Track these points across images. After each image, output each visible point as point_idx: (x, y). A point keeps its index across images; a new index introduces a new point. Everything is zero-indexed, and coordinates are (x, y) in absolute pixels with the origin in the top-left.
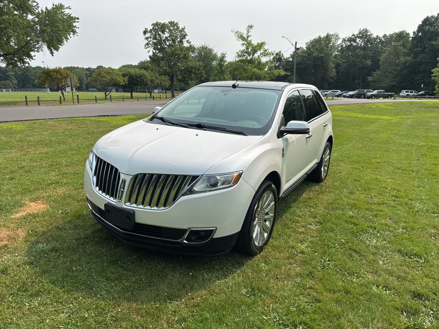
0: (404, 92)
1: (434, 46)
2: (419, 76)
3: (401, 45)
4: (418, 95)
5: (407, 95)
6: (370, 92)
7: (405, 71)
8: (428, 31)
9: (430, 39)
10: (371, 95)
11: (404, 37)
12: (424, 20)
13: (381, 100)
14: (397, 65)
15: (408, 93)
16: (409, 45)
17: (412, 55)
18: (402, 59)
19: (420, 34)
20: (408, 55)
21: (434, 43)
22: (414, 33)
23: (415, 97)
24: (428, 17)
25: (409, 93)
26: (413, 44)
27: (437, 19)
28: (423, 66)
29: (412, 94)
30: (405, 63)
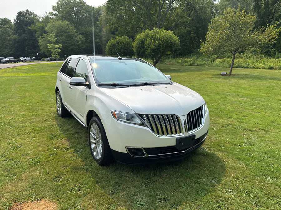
0: (23, 58)
1: (30, 30)
2: (26, 48)
3: (8, 28)
4: (32, 60)
5: (25, 60)
6: (3, 59)
7: (16, 45)
8: (23, 20)
9: (26, 25)
10: (6, 61)
11: (8, 22)
13: (13, 64)
14: (9, 41)
15: (25, 59)
16: (13, 28)
17: (18, 35)
18: (13, 37)
19: (19, 21)
20: (14, 34)
21: (30, 28)
22: (15, 20)
23: (30, 61)
25: (26, 59)
26: (16, 28)
27: (26, 13)
28: (27, 42)
29: (28, 59)
30: (15, 40)
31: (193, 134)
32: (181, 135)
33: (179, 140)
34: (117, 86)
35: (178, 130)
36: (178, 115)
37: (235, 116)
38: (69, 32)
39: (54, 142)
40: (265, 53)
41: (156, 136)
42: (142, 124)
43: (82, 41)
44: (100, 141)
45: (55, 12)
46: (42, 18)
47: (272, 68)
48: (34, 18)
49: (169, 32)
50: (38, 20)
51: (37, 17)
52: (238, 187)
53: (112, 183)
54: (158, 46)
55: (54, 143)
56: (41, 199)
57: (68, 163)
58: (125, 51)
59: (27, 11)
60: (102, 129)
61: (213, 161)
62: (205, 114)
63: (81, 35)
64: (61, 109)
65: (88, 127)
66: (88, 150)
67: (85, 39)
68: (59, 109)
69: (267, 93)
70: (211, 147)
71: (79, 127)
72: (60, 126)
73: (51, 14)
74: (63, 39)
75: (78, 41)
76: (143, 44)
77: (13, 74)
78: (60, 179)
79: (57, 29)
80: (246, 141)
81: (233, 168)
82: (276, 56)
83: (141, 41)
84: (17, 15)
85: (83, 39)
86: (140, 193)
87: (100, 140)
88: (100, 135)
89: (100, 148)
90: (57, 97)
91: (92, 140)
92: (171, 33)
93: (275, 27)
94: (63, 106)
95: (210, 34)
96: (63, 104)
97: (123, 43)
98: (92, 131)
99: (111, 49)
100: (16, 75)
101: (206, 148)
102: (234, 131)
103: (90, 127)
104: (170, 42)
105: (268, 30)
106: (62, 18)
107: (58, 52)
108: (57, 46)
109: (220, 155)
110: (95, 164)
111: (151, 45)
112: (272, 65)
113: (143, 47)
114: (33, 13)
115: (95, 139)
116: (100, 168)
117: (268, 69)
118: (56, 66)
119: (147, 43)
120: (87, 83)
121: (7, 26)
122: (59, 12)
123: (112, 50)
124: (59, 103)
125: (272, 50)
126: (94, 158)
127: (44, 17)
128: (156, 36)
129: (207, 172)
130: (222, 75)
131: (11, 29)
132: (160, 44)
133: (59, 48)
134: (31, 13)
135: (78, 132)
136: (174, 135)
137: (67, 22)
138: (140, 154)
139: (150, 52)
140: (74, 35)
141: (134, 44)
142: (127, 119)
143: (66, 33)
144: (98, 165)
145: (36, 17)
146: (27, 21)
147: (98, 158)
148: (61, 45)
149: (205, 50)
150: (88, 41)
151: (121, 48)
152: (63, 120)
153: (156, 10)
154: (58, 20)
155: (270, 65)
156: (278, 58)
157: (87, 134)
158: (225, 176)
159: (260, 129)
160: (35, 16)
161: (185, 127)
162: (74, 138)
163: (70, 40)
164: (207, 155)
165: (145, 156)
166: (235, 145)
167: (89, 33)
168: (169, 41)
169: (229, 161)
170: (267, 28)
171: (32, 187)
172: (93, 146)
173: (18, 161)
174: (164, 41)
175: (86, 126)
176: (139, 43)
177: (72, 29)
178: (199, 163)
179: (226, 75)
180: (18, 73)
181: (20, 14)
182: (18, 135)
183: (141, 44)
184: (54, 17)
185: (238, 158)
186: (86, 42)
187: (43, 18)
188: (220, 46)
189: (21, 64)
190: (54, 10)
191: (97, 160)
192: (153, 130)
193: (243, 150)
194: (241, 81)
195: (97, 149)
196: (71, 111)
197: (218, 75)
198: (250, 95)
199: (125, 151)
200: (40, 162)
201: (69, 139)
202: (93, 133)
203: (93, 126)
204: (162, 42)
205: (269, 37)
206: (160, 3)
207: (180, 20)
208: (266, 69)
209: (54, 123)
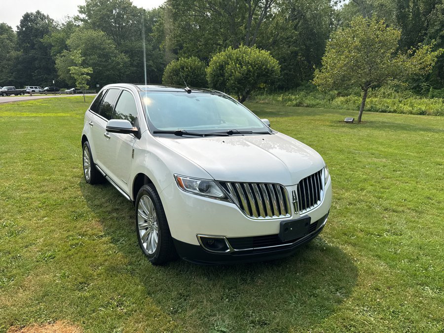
0: (29, 88)
1: (42, 43)
2: (36, 72)
3: (7, 39)
4: (44, 91)
5: (33, 91)
7: (20, 67)
8: (32, 28)
9: (36, 36)
11: (7, 30)
12: (25, 15)
13: (13, 98)
14: (9, 60)
15: (32, 89)
16: (15, 39)
17: (22, 51)
18: (13, 54)
19: (24, 29)
20: (17, 49)
21: (42, 40)
22: (18, 27)
23: (41, 93)
24: (27, 13)
25: (34, 89)
26: (20, 39)
27: (36, 17)
28: (37, 62)
29: (37, 90)
30: (17, 58)
31: (307, 215)
32: (288, 217)
33: (285, 226)
34: (183, 135)
35: (282, 208)
36: (283, 184)
37: (370, 188)
38: (104, 49)
39: (79, 224)
40: (412, 89)
41: (248, 218)
42: (225, 198)
43: (125, 63)
44: (154, 225)
45: (83, 16)
46: (61, 25)
47: (423, 112)
48: (48, 25)
49: (263, 52)
50: (55, 28)
51: (54, 23)
52: (379, 304)
53: (174, 294)
54: (247, 74)
55: (78, 226)
56: (55, 320)
57: (100, 259)
58: (194, 80)
59: (38, 12)
60: (158, 204)
61: (337, 260)
62: (325, 184)
63: (123, 54)
64: (91, 172)
65: (134, 202)
66: (134, 239)
67: (129, 59)
68: (88, 171)
69: (418, 153)
70: (333, 237)
71: (118, 201)
72: (88, 199)
73: (77, 19)
74: (94, 59)
75: (118, 64)
76: (223, 71)
77: (12, 114)
78: (87, 287)
79: (86, 43)
80: (387, 227)
81: (370, 273)
82: (430, 94)
83: (220, 66)
84: (22, 18)
85: (127, 60)
86: (219, 312)
87: (155, 223)
88: (155, 215)
89: (154, 236)
90: (84, 152)
91: (141, 223)
92: (266, 53)
93: (430, 48)
94: (93, 165)
95: (329, 57)
96: (95, 162)
97: (191, 68)
98: (141, 208)
99: (172, 76)
100: (18, 114)
101: (325, 238)
102: (369, 212)
103: (139, 201)
104: (265, 69)
105: (419, 53)
106: (94, 26)
107: (87, 80)
108: (86, 70)
109: (348, 249)
110: (146, 263)
111: (235, 72)
112: (423, 108)
113: (223, 75)
114: (48, 16)
115: (146, 221)
116: (153, 270)
117: (418, 114)
118: (82, 102)
119: (228, 69)
120: (135, 129)
121: (5, 36)
122: (89, 16)
123: (172, 79)
124: (86, 160)
125: (424, 85)
126: (144, 252)
127: (65, 24)
128: (243, 57)
129: (328, 278)
130: (347, 122)
131: (11, 41)
132: (249, 71)
133: (88, 74)
134: (44, 16)
135: (118, 209)
136: (277, 217)
137: (102, 33)
138: (221, 247)
139: (234, 83)
140: (112, 53)
141: (209, 70)
142: (201, 190)
143: (100, 49)
144: (151, 263)
145: (52, 23)
146: (37, 30)
147: (150, 252)
148: (91, 68)
149: (320, 82)
150: (135, 63)
151: (188, 75)
152: (92, 188)
153: (244, 18)
154: (87, 29)
155: (420, 109)
156: (433, 97)
157: (133, 213)
158: (357, 285)
159: (409, 209)
160: (51, 21)
161: (294, 203)
162: (111, 218)
163: (106, 61)
164: (327, 251)
165: (229, 250)
166: (372, 234)
167: (137, 51)
168: (264, 67)
169: (362, 261)
170: (418, 49)
171: (40, 300)
172: (143, 233)
173: (18, 255)
174: (255, 66)
175: (132, 199)
176: (217, 68)
177: (110, 44)
178: (314, 262)
179: (352, 122)
180: (21, 111)
181: (27, 18)
182: (20, 212)
183: (220, 70)
184: (81, 23)
185: (376, 256)
186: (132, 65)
187: (63, 24)
188: (344, 76)
189: (26, 97)
190: (81, 12)
191: (149, 256)
192: (242, 208)
193: (385, 243)
194: (376, 133)
195: (149, 238)
196: (106, 175)
197: (340, 122)
198: (392, 155)
199: (196, 243)
200: (54, 257)
201: (103, 221)
202: (144, 212)
203: (143, 199)
204: (253, 69)
205: (421, 63)
206: (250, 6)
207: (281, 33)
208: (414, 114)
209: (78, 194)
